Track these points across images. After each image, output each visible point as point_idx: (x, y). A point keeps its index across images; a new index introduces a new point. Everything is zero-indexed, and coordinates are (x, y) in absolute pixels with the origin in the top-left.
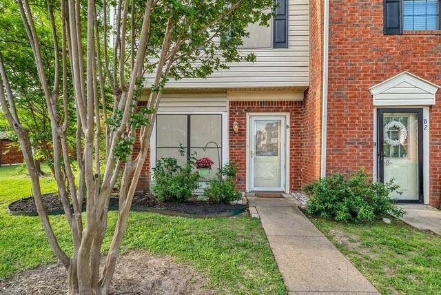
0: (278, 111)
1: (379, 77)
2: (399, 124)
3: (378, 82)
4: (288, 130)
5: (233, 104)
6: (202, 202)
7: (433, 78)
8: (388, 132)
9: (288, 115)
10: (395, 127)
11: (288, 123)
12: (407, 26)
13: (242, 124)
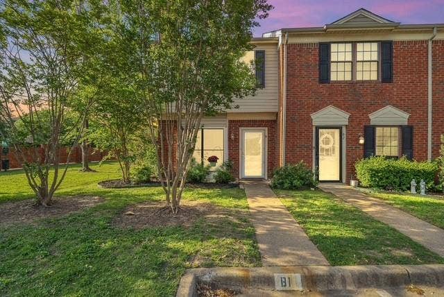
0: (260, 126)
1: (316, 108)
2: (330, 136)
3: (315, 111)
4: (267, 139)
5: (231, 122)
6: (212, 183)
7: (347, 109)
8: (323, 141)
9: (266, 129)
10: (326, 138)
11: (267, 134)
12: (333, 77)
13: (237, 135)
